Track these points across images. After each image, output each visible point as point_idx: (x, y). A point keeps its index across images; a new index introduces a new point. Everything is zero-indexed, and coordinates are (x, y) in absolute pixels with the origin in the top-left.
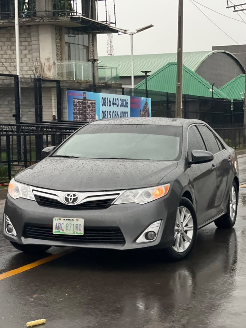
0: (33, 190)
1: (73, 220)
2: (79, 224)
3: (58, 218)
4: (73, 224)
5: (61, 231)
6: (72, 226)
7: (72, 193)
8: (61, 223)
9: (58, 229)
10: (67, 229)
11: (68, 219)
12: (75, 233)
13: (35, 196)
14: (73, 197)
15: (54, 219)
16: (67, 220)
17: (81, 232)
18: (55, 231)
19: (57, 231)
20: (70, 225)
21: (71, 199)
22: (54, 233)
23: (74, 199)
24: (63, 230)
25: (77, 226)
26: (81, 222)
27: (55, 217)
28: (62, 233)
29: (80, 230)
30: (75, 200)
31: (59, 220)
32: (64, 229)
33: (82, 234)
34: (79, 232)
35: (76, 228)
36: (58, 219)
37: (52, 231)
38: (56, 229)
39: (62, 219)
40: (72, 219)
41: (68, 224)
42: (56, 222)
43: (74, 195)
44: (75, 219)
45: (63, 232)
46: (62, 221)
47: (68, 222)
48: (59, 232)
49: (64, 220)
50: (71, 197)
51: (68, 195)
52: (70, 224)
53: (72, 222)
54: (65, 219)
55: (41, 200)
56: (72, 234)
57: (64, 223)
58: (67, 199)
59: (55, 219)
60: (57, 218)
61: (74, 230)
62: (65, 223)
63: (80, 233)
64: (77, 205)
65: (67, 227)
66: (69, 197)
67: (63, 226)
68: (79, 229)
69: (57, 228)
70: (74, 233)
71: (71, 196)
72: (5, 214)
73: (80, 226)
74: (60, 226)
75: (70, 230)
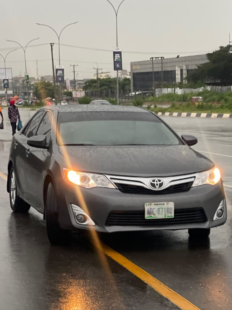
0: (111, 178)
1: (164, 204)
2: (169, 208)
3: (149, 203)
4: (165, 208)
5: (153, 216)
6: (164, 209)
7: (156, 179)
8: (152, 208)
9: (149, 215)
10: (159, 213)
11: (158, 203)
12: (167, 216)
13: (116, 184)
14: (158, 183)
15: (145, 204)
17: (172, 215)
18: (147, 216)
19: (148, 216)
20: (161, 209)
21: (157, 184)
22: (146, 218)
23: (159, 184)
24: (155, 215)
25: (168, 209)
26: (171, 205)
27: (146, 202)
28: (153, 217)
29: (171, 213)
30: (161, 185)
31: (150, 206)
32: (156, 213)
33: (173, 216)
34: (169, 215)
35: (167, 211)
36: (148, 205)
37: (144, 217)
38: (147, 215)
39: (153, 204)
40: (163, 203)
41: (159, 208)
42: (147, 208)
43: (160, 181)
44: (165, 203)
45: (155, 216)
46: (153, 206)
47: (159, 206)
48: (151, 217)
49: (155, 204)
50: (157, 183)
51: (154, 181)
52: (161, 208)
53: (163, 207)
54: (156, 203)
55: (123, 187)
56: (164, 217)
57: (155, 208)
58: (153, 185)
59: (146, 205)
60: (147, 204)
61: (165, 213)
62: (157, 207)
63: (171, 216)
64: (163, 190)
65: (158, 211)
66: (155, 183)
67: (155, 211)
68: (170, 212)
69: (149, 213)
70: (165, 216)
71: (157, 181)
72: (70, 205)
73: (171, 209)
74: (151, 211)
75: (162, 214)
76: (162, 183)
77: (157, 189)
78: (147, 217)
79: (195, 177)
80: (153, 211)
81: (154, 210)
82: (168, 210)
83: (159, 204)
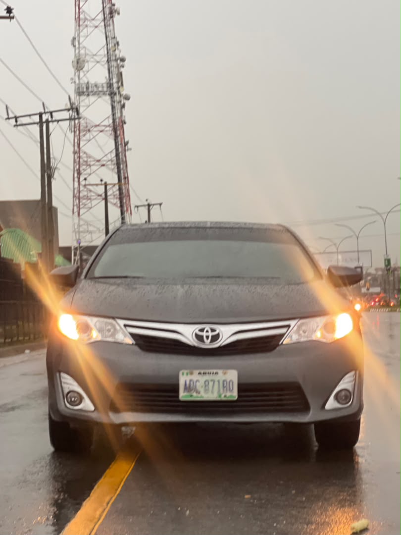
0: (125, 326)
1: (217, 373)
2: (228, 381)
3: (188, 371)
4: (219, 381)
5: (195, 394)
6: (216, 383)
7: (207, 327)
8: (195, 380)
9: (188, 392)
10: (206, 390)
11: (207, 371)
12: (223, 396)
13: (133, 335)
14: (210, 334)
15: (181, 373)
16: (204, 373)
17: (234, 395)
18: (183, 395)
19: (186, 394)
20: (211, 384)
21: (207, 337)
22: (181, 399)
23: (212, 336)
24: (199, 393)
25: (225, 383)
26: (232, 376)
27: (182, 369)
28: (196, 397)
29: (231, 391)
30: (215, 338)
31: (189, 375)
32: (202, 391)
33: (235, 397)
34: (228, 394)
35: (224, 387)
36: (187, 374)
37: (178, 396)
38: (184, 392)
39: (196, 372)
40: (215, 371)
41: (207, 381)
42: (183, 379)
43: (213, 330)
44: (220, 372)
45: (199, 395)
46: (195, 377)
47: (207, 377)
48: (192, 396)
49: (200, 373)
50: (207, 334)
51: (202, 330)
52: (212, 380)
53: (216, 378)
54: (202, 371)
55: (144, 342)
56: (217, 398)
57: (199, 380)
58: (199, 338)
59: (183, 374)
60: (185, 372)
61: (219, 390)
62: (203, 379)
63: (231, 396)
64: (220, 347)
65: (206, 385)
66: (204, 334)
67: (199, 386)
68: (230, 389)
69: (188, 388)
70: (220, 396)
71: (207, 331)
72: (58, 375)
73: (231, 383)
74: (192, 385)
75: (212, 392)
76: (218, 335)
77: (207, 345)
78: (183, 397)
79: (289, 326)
80: (196, 386)
81: (198, 384)
82: (225, 385)
83: (208, 373)
